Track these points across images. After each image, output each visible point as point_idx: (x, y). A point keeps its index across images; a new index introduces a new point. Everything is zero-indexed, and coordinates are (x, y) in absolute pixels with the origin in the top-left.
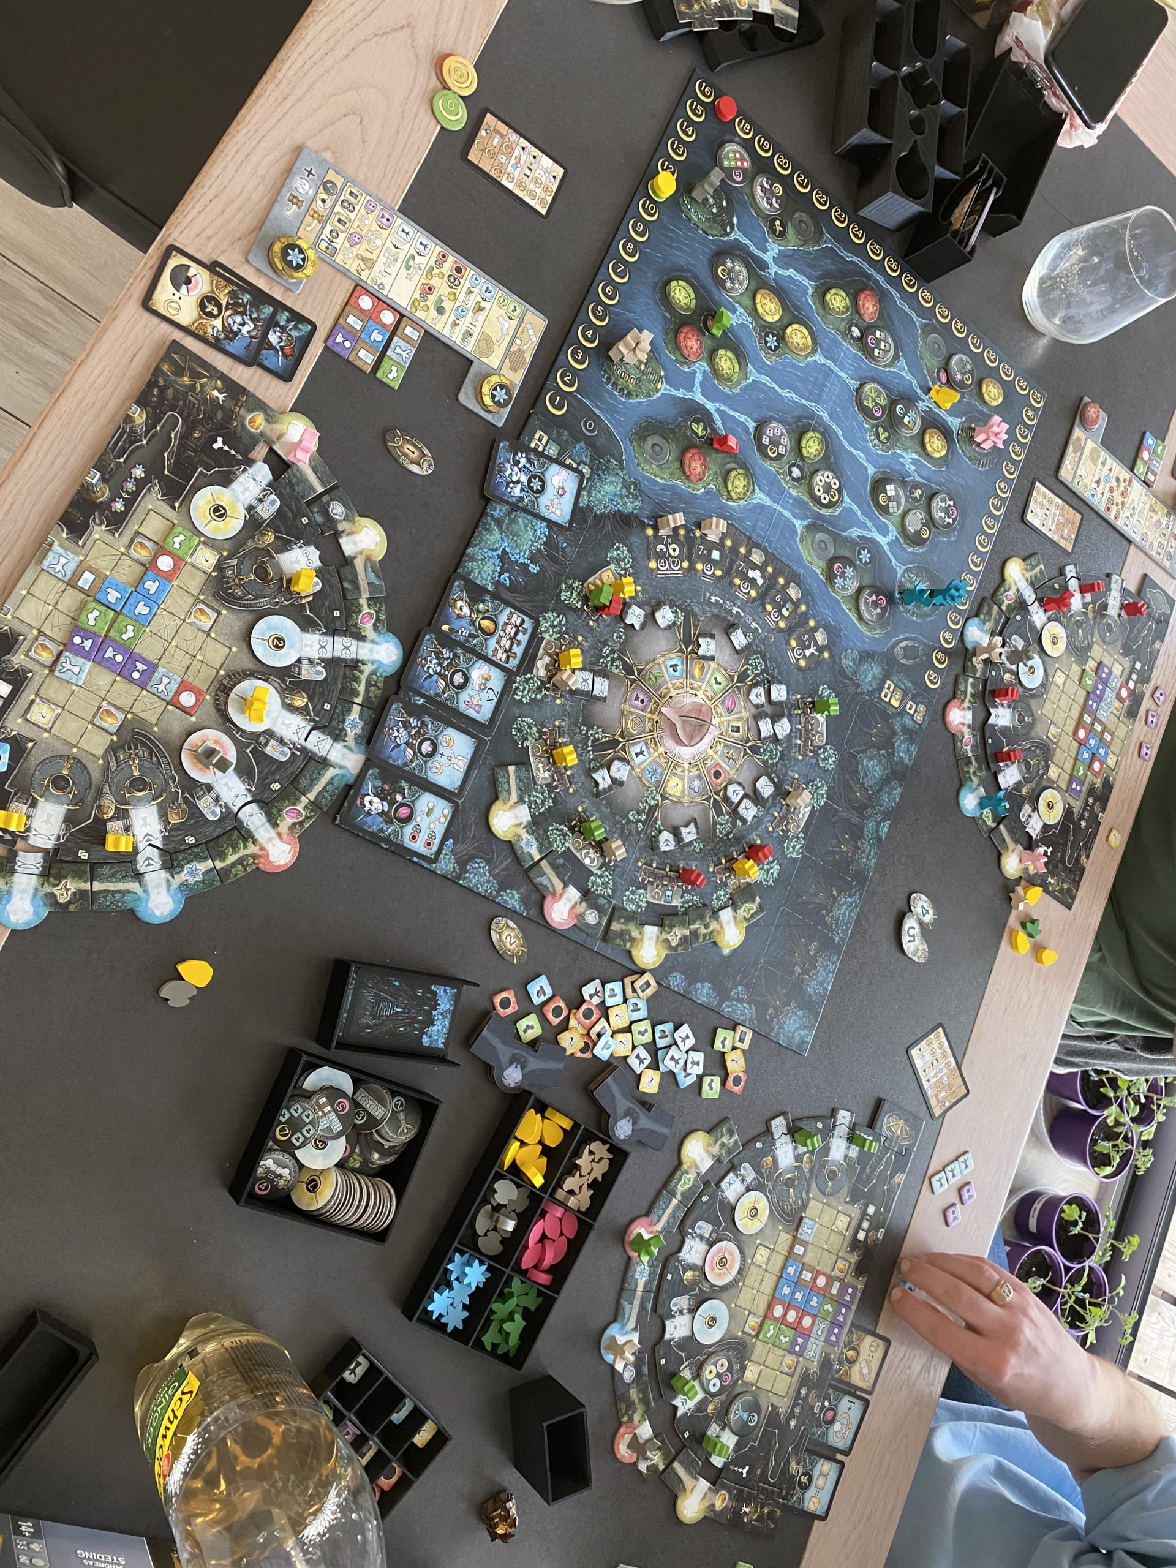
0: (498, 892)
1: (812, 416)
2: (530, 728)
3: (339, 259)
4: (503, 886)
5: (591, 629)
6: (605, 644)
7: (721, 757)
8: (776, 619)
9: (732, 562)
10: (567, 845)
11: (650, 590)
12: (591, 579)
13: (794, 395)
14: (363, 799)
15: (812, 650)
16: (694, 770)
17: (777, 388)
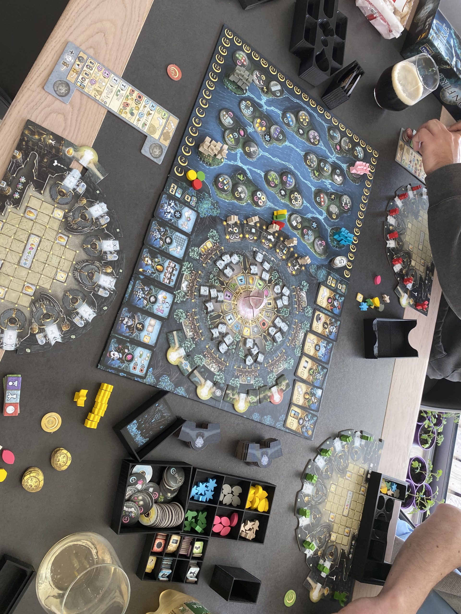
0: (175, 389)
1: (287, 168)
2: (182, 314)
3: (86, 90)
4: (177, 385)
5: (204, 267)
6: (211, 273)
7: (264, 316)
8: (281, 255)
9: (261, 233)
10: (203, 363)
11: (227, 248)
12: (202, 246)
13: (279, 160)
14: (110, 353)
15: (297, 267)
16: (254, 324)
17: (271, 157)
